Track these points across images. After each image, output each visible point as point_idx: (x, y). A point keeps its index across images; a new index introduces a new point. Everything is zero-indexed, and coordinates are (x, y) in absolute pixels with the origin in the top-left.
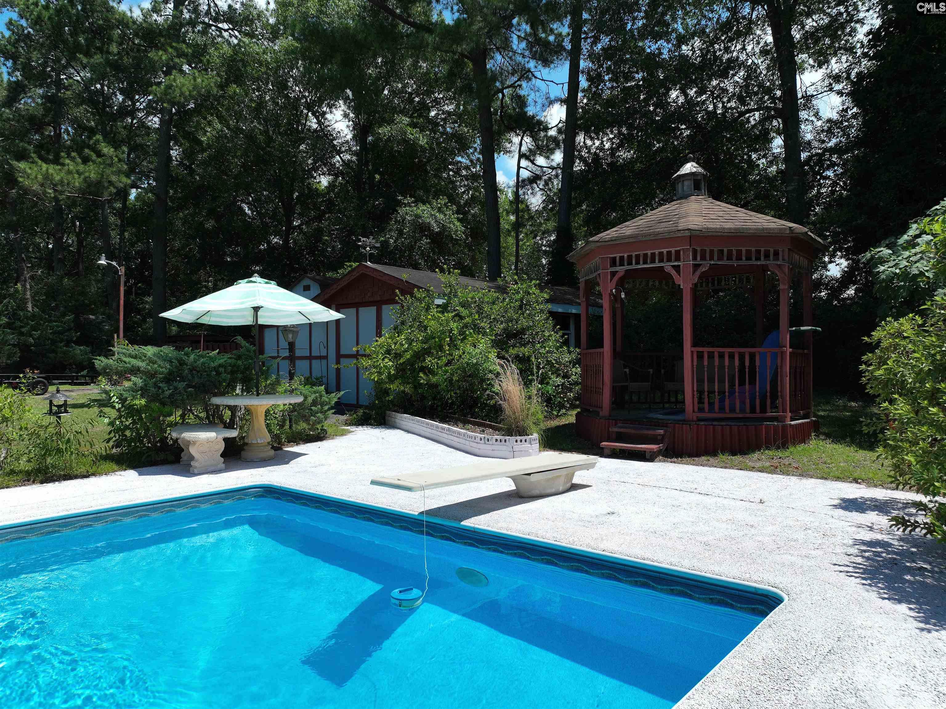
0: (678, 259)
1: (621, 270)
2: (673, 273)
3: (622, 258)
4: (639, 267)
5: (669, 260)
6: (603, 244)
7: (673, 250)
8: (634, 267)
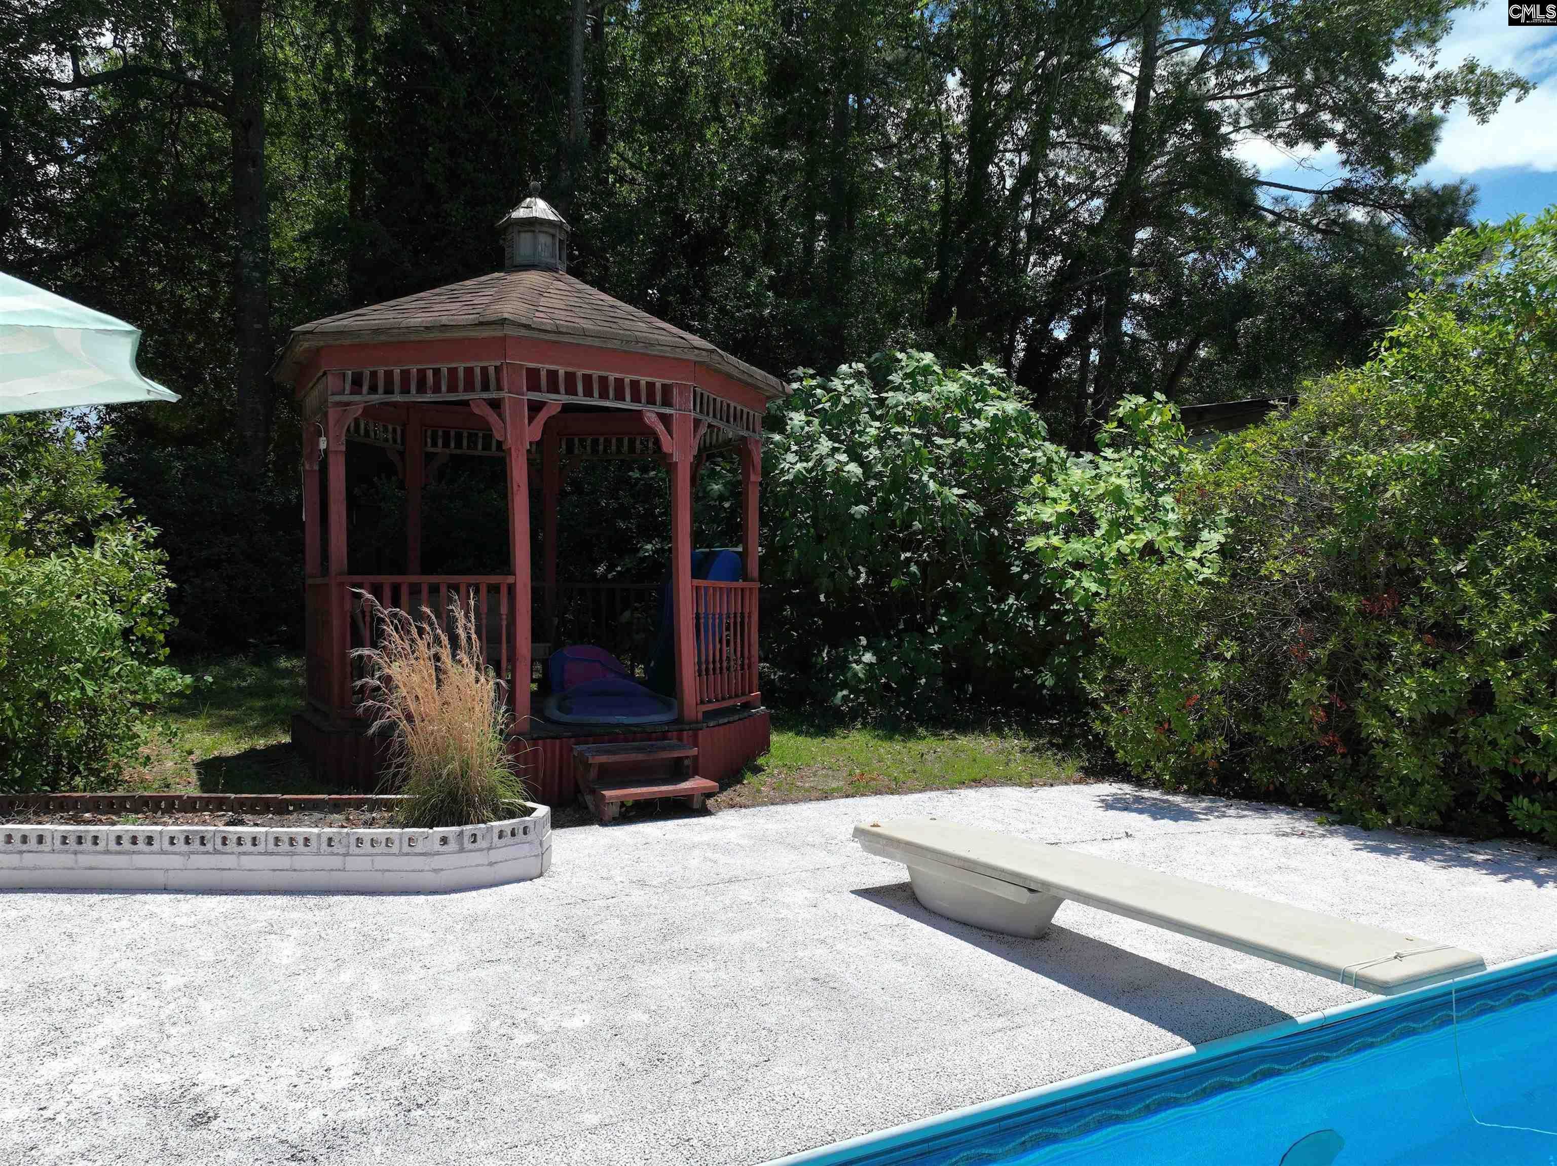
0: (666, 403)
1: (556, 400)
2: (660, 428)
3: (552, 375)
4: (607, 404)
5: (651, 401)
6: (535, 334)
7: (659, 382)
8: (581, 399)
